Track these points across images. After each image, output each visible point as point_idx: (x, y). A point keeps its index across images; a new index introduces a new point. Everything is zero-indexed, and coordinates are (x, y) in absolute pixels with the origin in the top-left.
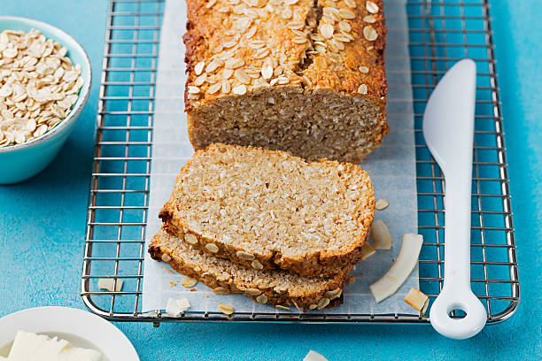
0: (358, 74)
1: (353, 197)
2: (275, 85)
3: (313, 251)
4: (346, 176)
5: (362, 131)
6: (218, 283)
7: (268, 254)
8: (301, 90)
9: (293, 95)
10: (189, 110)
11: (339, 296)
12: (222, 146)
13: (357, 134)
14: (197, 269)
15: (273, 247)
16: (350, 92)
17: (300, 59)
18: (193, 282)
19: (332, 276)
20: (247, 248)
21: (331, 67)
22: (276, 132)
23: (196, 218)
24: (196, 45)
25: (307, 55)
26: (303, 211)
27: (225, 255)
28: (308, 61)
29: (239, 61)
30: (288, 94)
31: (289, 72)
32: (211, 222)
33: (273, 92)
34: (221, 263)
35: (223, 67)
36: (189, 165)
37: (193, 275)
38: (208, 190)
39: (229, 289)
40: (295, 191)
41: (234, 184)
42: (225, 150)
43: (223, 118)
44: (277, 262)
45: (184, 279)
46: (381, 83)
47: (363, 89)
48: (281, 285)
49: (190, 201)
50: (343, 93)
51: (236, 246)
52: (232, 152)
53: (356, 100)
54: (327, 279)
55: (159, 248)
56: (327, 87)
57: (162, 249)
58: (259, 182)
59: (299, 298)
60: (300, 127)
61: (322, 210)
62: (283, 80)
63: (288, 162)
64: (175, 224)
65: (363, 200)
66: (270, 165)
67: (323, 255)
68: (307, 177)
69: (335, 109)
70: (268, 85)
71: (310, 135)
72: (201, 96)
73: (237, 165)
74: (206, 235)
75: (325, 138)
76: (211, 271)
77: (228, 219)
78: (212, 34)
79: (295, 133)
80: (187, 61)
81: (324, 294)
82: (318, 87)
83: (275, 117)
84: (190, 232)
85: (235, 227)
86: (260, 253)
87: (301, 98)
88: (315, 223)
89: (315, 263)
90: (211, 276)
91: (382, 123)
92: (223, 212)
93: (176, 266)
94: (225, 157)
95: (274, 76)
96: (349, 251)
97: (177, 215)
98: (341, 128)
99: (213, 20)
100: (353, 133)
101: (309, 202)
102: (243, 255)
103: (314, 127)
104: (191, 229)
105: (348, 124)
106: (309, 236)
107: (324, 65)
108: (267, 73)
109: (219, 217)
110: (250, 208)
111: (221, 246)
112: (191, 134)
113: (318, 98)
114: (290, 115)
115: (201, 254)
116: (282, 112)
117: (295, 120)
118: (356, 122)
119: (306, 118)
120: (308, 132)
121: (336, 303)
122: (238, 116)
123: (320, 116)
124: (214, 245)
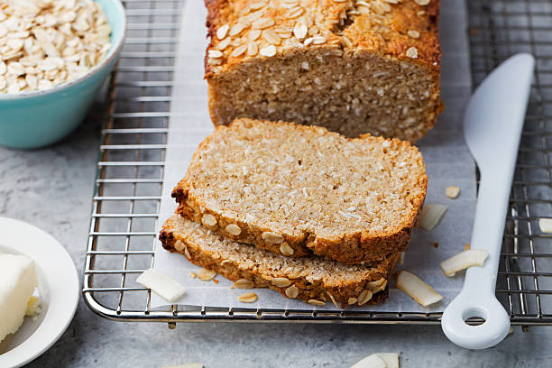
0: (406, 37)
1: (401, 174)
2: (309, 45)
3: (352, 232)
4: (393, 153)
5: (412, 108)
6: (241, 274)
7: (299, 235)
8: (339, 53)
9: (330, 59)
10: (209, 78)
11: (383, 288)
12: (248, 121)
13: (405, 111)
14: (215, 256)
15: (305, 227)
16: (397, 55)
17: (339, 18)
18: (211, 274)
19: (375, 264)
20: (275, 228)
21: (376, 28)
22: (311, 108)
23: (215, 196)
24: (219, 8)
25: (348, 16)
26: (342, 189)
27: (249, 238)
28: (348, 22)
29: (268, 21)
30: (325, 58)
31: (327, 32)
32: (232, 200)
33: (308, 54)
34: (244, 249)
35: (249, 28)
36: (208, 140)
37: (212, 265)
38: (230, 166)
39: (253, 281)
40: (332, 168)
41: (261, 161)
42: (251, 126)
43: (248, 89)
44: (310, 245)
45: (200, 271)
46: (434, 50)
47: (412, 53)
48: (314, 274)
49: (208, 178)
50: (389, 57)
51: (261, 225)
52: (259, 127)
53: (404, 66)
54: (369, 268)
55: (171, 234)
56: (371, 48)
57: (175, 234)
58: (290, 159)
59: (336, 289)
60: (339, 102)
61: (364, 188)
62: (319, 40)
63: (324, 138)
64: (191, 204)
65: (413, 178)
66: (303, 140)
67: (364, 236)
68: (347, 153)
69: (379, 77)
70: (301, 46)
71: (351, 112)
72: (224, 60)
73: (264, 141)
74: (228, 214)
75: (368, 117)
76: (232, 259)
77: (253, 197)
79: (333, 109)
80: (208, 25)
81: (365, 285)
82: (360, 48)
83: (309, 88)
84: (208, 212)
85: (261, 206)
86: (290, 234)
87: (339, 62)
88: (355, 202)
89: (354, 246)
90: (232, 264)
91: (435, 96)
92: (247, 190)
93: (195, 257)
94: (250, 132)
95: (308, 36)
96: (396, 231)
97: (193, 193)
98: (387, 103)
100: (401, 110)
101: (349, 179)
102: (270, 237)
103: (355, 101)
104: (209, 208)
105: (395, 98)
106: (347, 216)
107: (367, 25)
108: (301, 31)
109: (242, 195)
110: (279, 186)
111: (244, 227)
112: (212, 109)
113: (359, 62)
114: (327, 85)
115: (221, 240)
116: (317, 80)
117: (333, 91)
118: (405, 95)
119: (346, 89)
120: (348, 107)
121: (380, 297)
122: (268, 86)
123: (362, 87)
124: (235, 226)
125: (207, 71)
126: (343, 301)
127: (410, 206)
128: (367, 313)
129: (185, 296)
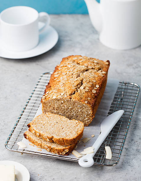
0: (87, 99)
1: (77, 128)
5: (87, 116)
6: (38, 144)
7: (50, 137)
8: (70, 100)
9: (68, 101)
10: (42, 102)
11: (68, 151)
13: (85, 116)
14: (34, 140)
15: (52, 135)
16: (83, 102)
17: (72, 92)
18: (33, 144)
19: (67, 146)
20: (45, 135)
21: (80, 96)
22: (64, 112)
23: (36, 127)
24: (48, 88)
25: (74, 92)
26: (63, 129)
27: (41, 137)
28: (74, 94)
29: (57, 91)
31: (68, 95)
32: (39, 128)
33: (63, 99)
35: (52, 92)
38: (42, 121)
39: (41, 146)
40: (63, 125)
41: (48, 122)
43: (50, 106)
44: (53, 139)
45: (31, 143)
47: (86, 102)
48: (53, 146)
49: (36, 123)
50: (81, 102)
51: (43, 134)
52: (51, 115)
53: (84, 105)
54: (65, 147)
56: (77, 100)
57: (27, 134)
58: (55, 122)
59: (57, 150)
60: (70, 112)
61: (68, 130)
62: (66, 96)
63: (64, 118)
64: (31, 128)
65: (80, 129)
66: (60, 119)
67: (64, 139)
68: (68, 122)
69: (79, 107)
70: (62, 97)
72: (45, 98)
73: (51, 117)
74: (37, 131)
75: (77, 116)
78: (53, 86)
79: (69, 113)
80: (45, 91)
81: (64, 150)
82: (74, 99)
83: (64, 107)
84: (33, 130)
87: (70, 102)
88: (65, 132)
89: (62, 141)
90: (36, 142)
91: (91, 113)
92: (43, 127)
93: (30, 140)
94: (49, 116)
95: (64, 95)
97: (32, 126)
98: (81, 113)
99: (55, 83)
101: (66, 127)
102: (45, 137)
103: (74, 112)
104: (34, 129)
105: (83, 113)
107: (78, 95)
108: (62, 94)
110: (50, 127)
111: (40, 134)
112: (43, 110)
113: (74, 103)
114: (67, 107)
115: (36, 137)
116: (65, 106)
117: (69, 109)
118: (85, 112)
119: (72, 109)
120: (72, 113)
121: (67, 154)
122: (54, 106)
123: (75, 109)
124: (38, 133)
125: (41, 100)
126: (59, 153)
127: (77, 134)
128: (64, 157)
129: (26, 147)
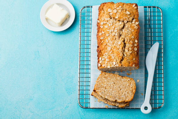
0: (133, 61)
1: (131, 87)
3: (123, 100)
4: (130, 81)
7: (114, 101)
12: (105, 73)
15: (116, 99)
16: (131, 66)
17: (121, 59)
20: (110, 99)
23: (100, 92)
24: (100, 53)
26: (122, 90)
28: (123, 59)
29: (109, 60)
30: (118, 67)
31: (119, 63)
32: (103, 93)
33: (116, 67)
36: (99, 78)
38: (103, 84)
40: (120, 85)
41: (108, 83)
48: (117, 105)
49: (99, 87)
51: (108, 99)
52: (107, 75)
56: (127, 66)
57: (94, 95)
61: (125, 90)
62: (117, 65)
63: (118, 77)
65: (133, 87)
66: (115, 78)
67: (125, 101)
68: (122, 81)
70: (114, 66)
72: (101, 66)
73: (108, 78)
78: (103, 50)
80: (98, 56)
82: (125, 66)
85: (108, 94)
87: (121, 67)
88: (124, 94)
92: (106, 90)
95: (116, 64)
96: (130, 100)
97: (97, 91)
99: (103, 46)
101: (123, 88)
104: (100, 95)
106: (123, 97)
107: (126, 60)
108: (114, 63)
109: (105, 92)
110: (111, 90)
111: (105, 98)
125: (98, 68)
127: (133, 94)
